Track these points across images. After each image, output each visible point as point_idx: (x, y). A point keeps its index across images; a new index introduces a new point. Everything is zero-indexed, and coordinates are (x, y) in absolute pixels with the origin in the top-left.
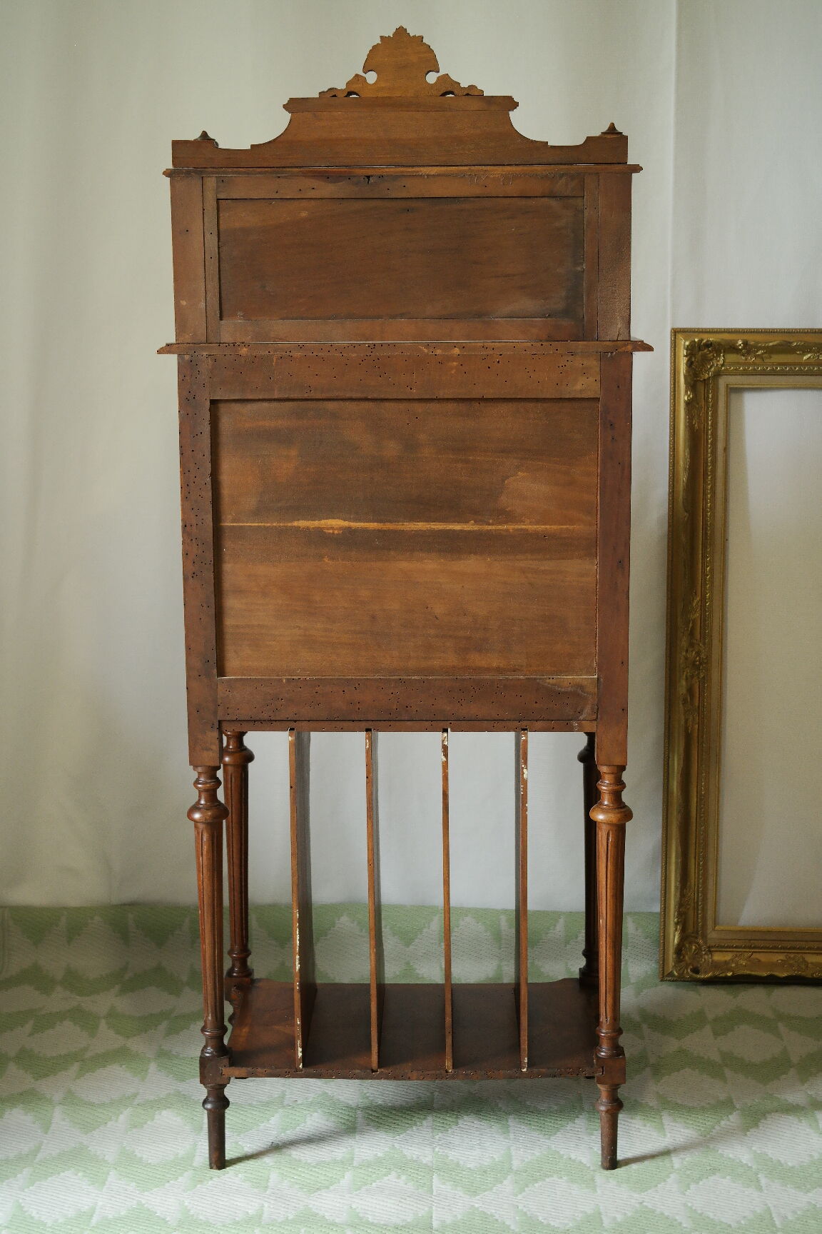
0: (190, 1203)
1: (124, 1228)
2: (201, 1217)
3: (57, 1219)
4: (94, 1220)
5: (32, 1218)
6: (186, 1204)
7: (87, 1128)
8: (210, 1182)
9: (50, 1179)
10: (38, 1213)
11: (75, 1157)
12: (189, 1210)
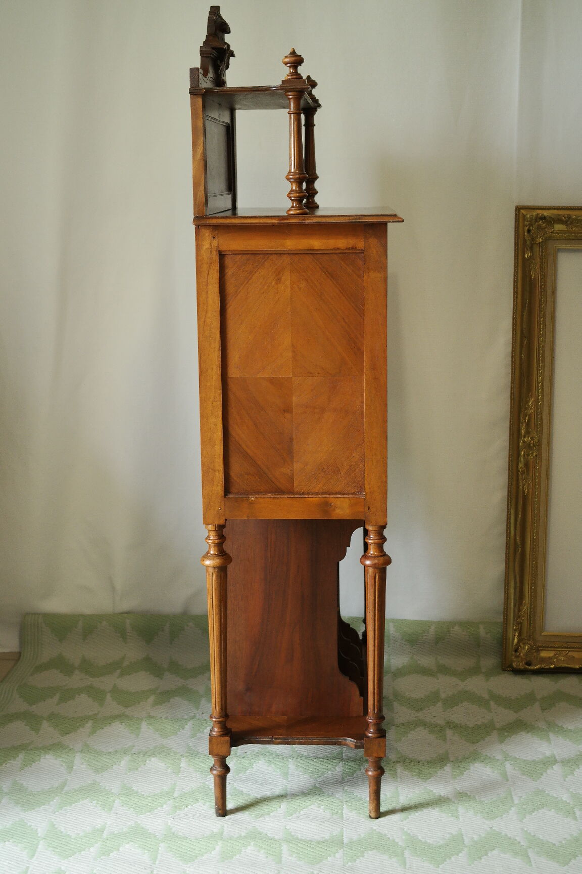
0: (172, 823)
1: (126, 840)
2: (180, 834)
3: (79, 834)
4: (105, 835)
5: (62, 832)
6: (169, 824)
7: (98, 770)
8: (186, 809)
9: (73, 805)
10: (65, 829)
11: (91, 790)
12: (171, 829)
